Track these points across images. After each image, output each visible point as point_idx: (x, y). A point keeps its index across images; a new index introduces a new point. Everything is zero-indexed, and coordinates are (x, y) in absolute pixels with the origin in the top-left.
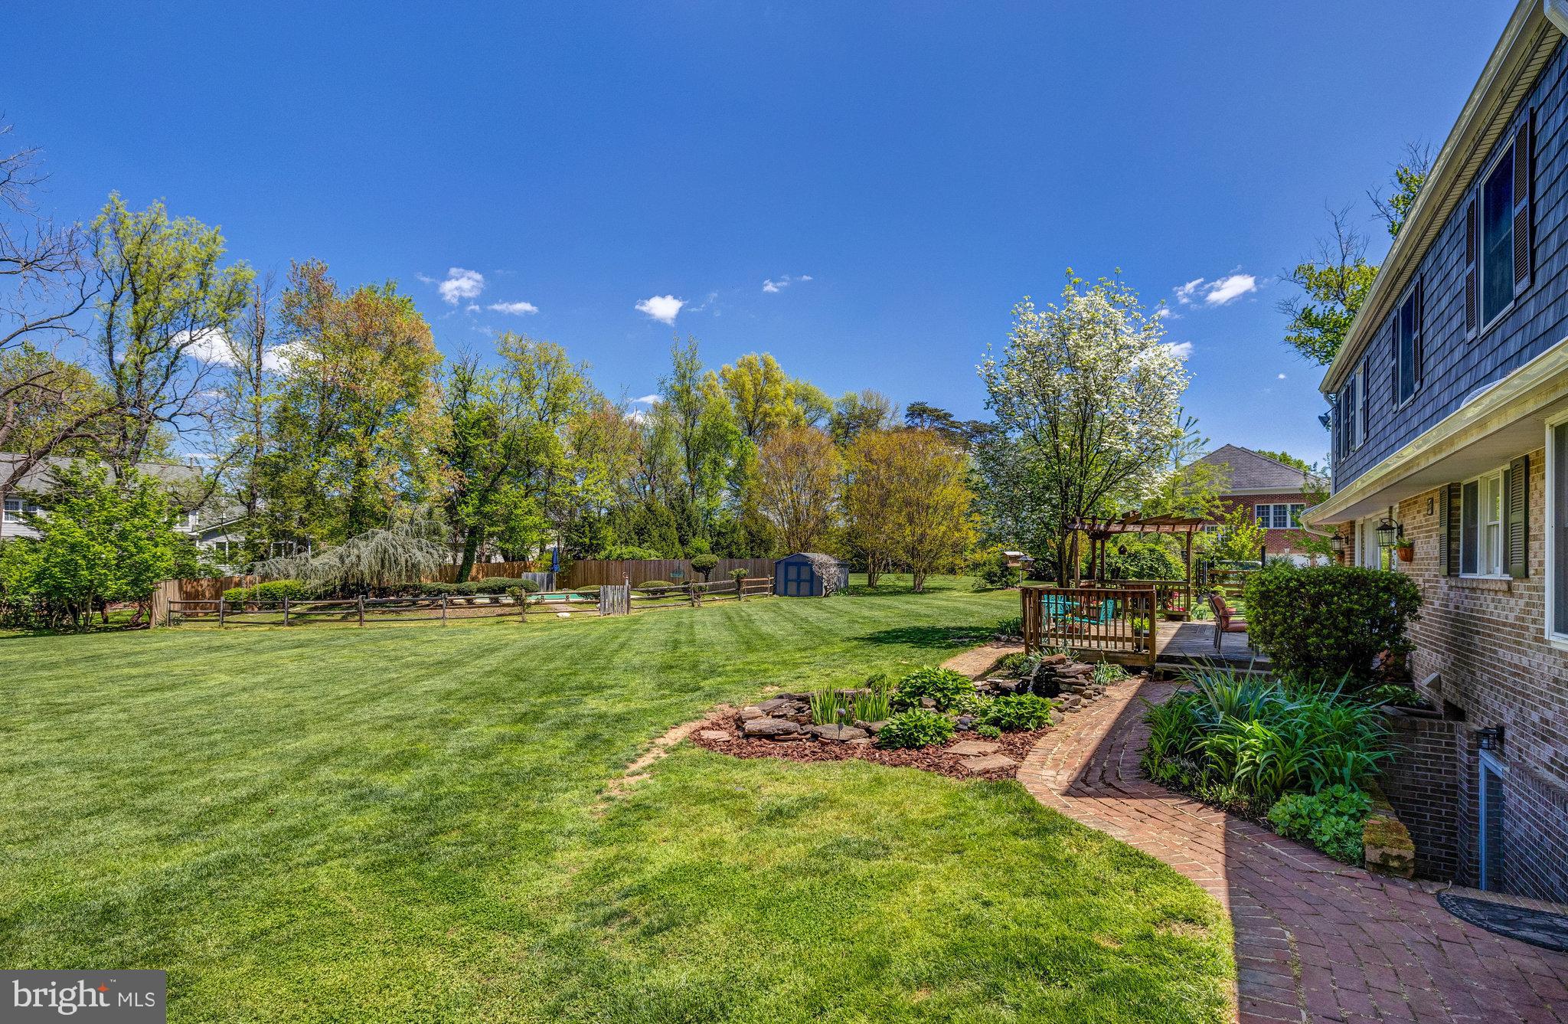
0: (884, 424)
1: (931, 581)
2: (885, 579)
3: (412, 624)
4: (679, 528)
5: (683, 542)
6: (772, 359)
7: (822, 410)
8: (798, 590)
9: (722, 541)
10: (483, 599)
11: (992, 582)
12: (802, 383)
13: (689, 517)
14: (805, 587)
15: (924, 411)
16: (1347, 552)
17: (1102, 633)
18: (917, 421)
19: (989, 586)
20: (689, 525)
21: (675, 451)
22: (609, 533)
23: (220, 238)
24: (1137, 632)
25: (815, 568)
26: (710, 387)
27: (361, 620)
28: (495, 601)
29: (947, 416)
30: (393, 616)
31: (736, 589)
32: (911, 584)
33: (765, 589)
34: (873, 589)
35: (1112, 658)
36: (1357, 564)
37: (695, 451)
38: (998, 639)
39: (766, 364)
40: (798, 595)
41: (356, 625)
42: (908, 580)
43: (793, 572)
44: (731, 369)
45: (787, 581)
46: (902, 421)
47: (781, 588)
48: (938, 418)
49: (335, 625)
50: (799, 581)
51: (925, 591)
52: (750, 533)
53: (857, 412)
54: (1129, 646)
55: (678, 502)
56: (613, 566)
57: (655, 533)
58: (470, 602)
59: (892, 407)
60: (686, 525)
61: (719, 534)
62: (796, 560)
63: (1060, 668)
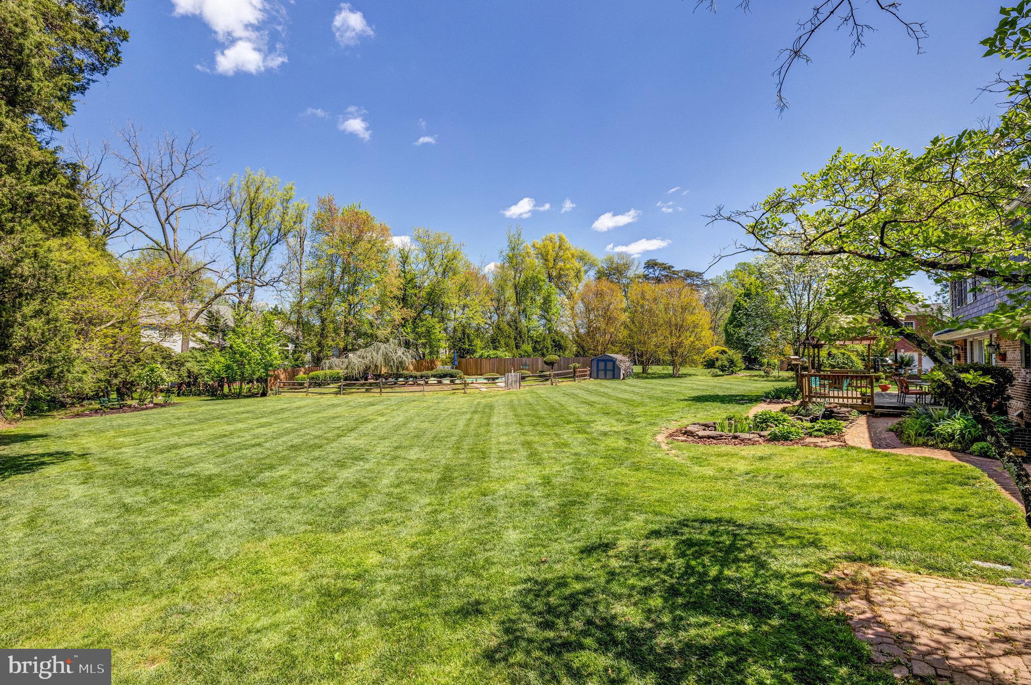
0: (631, 273)
1: (683, 370)
2: (654, 369)
3: (406, 394)
4: (515, 339)
5: (517, 347)
6: (564, 236)
7: (592, 265)
8: (605, 375)
9: (537, 346)
10: (432, 380)
11: (723, 371)
12: (580, 249)
13: (520, 332)
14: (609, 374)
15: (656, 265)
16: (962, 355)
17: (850, 395)
18: (651, 270)
19: (721, 373)
20: (521, 337)
21: (510, 293)
22: (478, 342)
23: (294, 187)
24: (863, 394)
25: (618, 363)
26: (527, 253)
27: (381, 392)
28: (440, 382)
29: (670, 267)
30: (390, 390)
31: (573, 376)
32: (671, 372)
33: (586, 375)
34: (644, 375)
35: (853, 407)
36: (969, 361)
37: (521, 292)
38: (765, 401)
39: (561, 239)
40: (605, 378)
41: (378, 395)
42: (670, 370)
43: (602, 365)
44: (539, 243)
45: (598, 370)
46: (641, 271)
47: (595, 374)
48: (664, 269)
49: (362, 395)
50: (606, 370)
51: (680, 377)
52: (554, 341)
53: (614, 265)
54: (859, 401)
55: (514, 323)
56: (484, 361)
57: (502, 342)
58: (427, 383)
59: (636, 263)
60: (519, 336)
61: (536, 342)
62: (604, 358)
63: (835, 410)
